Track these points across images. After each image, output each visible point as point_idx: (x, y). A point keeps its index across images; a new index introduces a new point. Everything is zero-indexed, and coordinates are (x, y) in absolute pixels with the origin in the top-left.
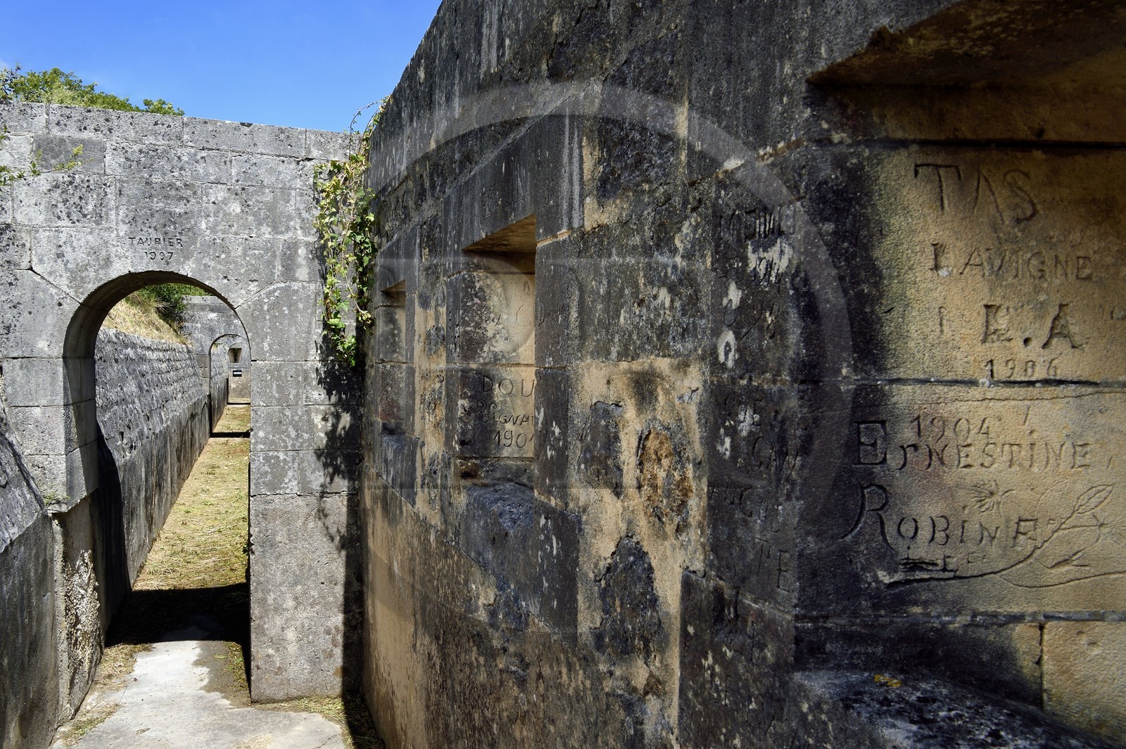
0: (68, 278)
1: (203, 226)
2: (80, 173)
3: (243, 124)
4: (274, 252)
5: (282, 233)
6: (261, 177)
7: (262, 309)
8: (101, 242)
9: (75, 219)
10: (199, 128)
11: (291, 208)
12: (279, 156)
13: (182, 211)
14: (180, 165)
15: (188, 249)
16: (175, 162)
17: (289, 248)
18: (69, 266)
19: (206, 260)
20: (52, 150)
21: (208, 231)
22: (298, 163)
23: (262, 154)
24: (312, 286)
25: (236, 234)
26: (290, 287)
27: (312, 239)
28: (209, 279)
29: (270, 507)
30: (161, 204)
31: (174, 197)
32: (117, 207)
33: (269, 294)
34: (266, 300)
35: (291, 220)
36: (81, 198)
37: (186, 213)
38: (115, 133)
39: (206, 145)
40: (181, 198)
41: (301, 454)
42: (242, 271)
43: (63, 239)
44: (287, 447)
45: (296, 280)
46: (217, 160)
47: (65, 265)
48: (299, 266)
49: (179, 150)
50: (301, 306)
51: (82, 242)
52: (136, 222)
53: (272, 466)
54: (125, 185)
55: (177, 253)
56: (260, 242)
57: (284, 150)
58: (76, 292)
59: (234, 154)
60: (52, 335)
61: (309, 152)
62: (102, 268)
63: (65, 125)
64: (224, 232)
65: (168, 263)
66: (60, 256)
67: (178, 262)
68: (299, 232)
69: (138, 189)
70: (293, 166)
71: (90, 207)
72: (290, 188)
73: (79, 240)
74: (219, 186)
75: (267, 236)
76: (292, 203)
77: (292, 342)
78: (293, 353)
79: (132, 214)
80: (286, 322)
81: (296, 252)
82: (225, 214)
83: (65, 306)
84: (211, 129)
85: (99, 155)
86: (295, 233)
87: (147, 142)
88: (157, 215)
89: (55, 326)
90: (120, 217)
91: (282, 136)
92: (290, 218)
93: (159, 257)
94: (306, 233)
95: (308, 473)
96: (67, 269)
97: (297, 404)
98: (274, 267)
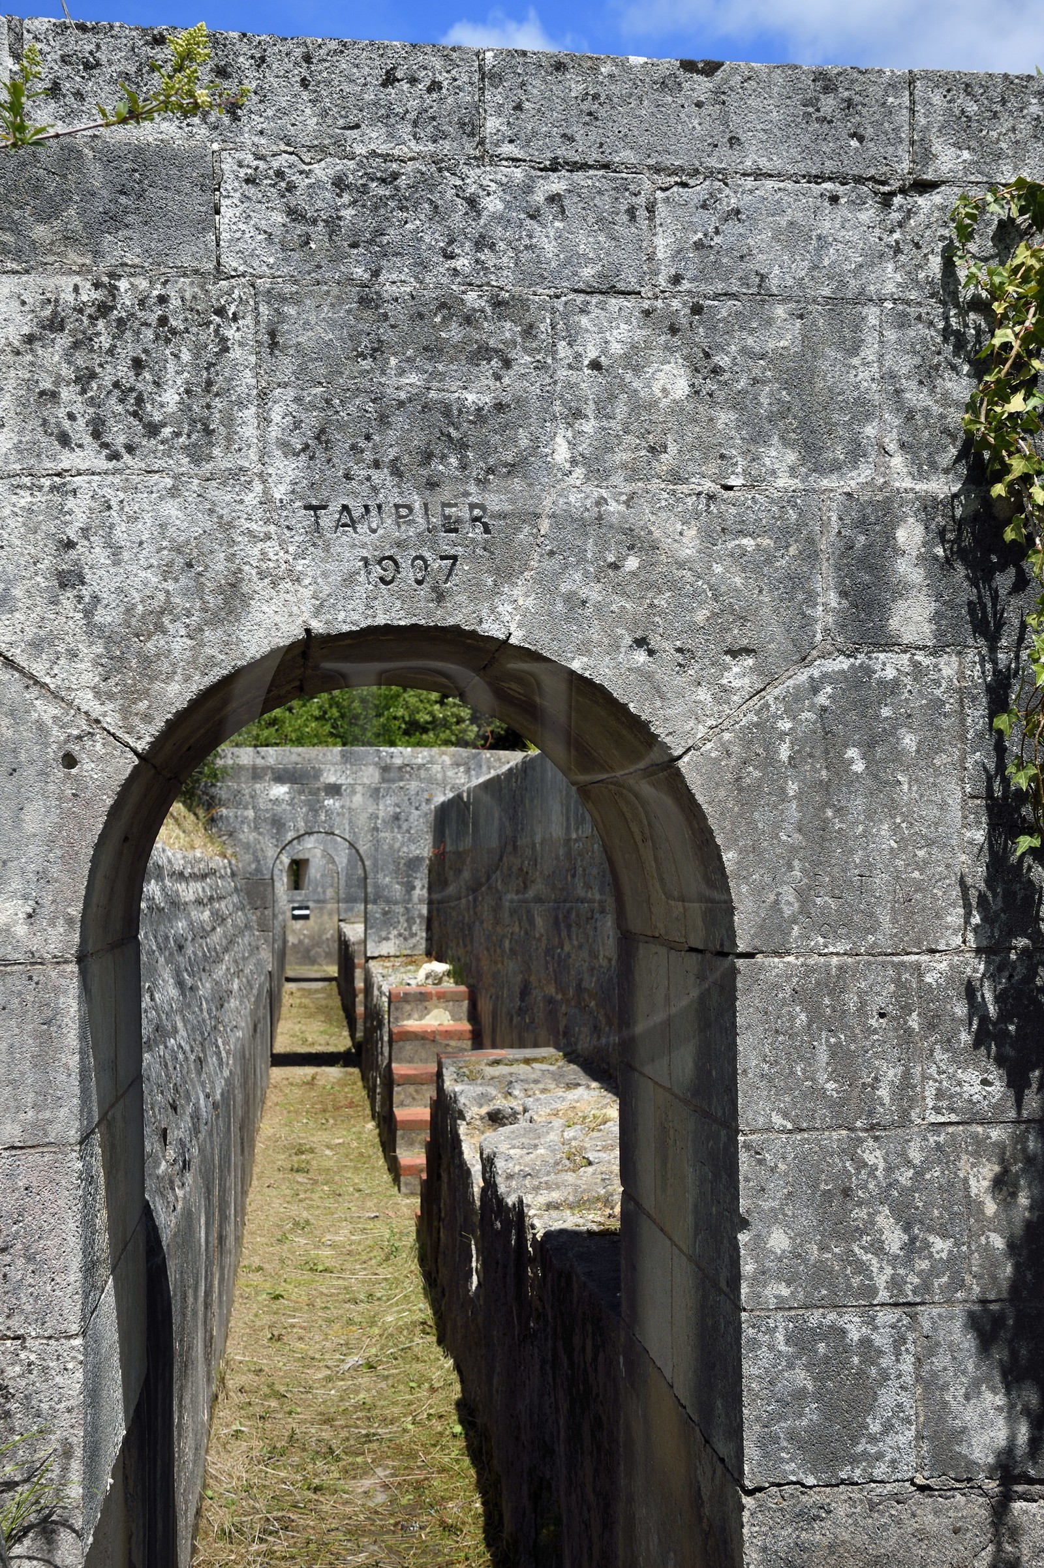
0: (96, 663)
1: (562, 453)
2: (136, 271)
3: (689, 66)
4: (811, 541)
5: (836, 467)
6: (760, 262)
7: (770, 760)
8: (209, 523)
9: (120, 440)
10: (536, 87)
11: (864, 375)
12: (818, 179)
13: (487, 399)
14: (474, 231)
15: (508, 542)
16: (457, 220)
17: (862, 524)
18: (102, 616)
19: (573, 581)
20: (37, 188)
21: (579, 472)
22: (886, 201)
23: (759, 175)
24: (948, 666)
25: (676, 477)
26: (868, 671)
27: (942, 486)
28: (584, 649)
29: (816, 1536)
30: (413, 378)
31: (459, 348)
32: (263, 395)
33: (793, 702)
34: (785, 725)
35: (868, 417)
36: (138, 365)
37: (500, 407)
38: (252, 121)
39: (565, 152)
40: (483, 353)
41: (927, 1316)
42: (701, 616)
43: (80, 519)
44: (873, 1291)
45: (889, 644)
46: (604, 203)
47: (88, 614)
48: (900, 591)
49: (473, 173)
50: (909, 741)
51: (145, 529)
52: (328, 445)
53: (822, 1370)
54: (290, 310)
55: (473, 558)
56: (761, 507)
57: (835, 155)
58: (125, 712)
59: (663, 180)
60: (42, 876)
61: (925, 156)
62: (215, 620)
63: (79, 95)
64: (633, 473)
65: (440, 596)
66: (70, 579)
67: (476, 591)
68: (898, 462)
69: (332, 324)
70: (869, 214)
71: (171, 397)
72: (862, 299)
73: (133, 519)
74: (614, 302)
75: (784, 481)
76: (869, 352)
77: (880, 880)
78: (885, 919)
79: (312, 420)
80: (858, 803)
81: (890, 537)
82: (639, 406)
83: (87, 766)
84: (577, 89)
85: (197, 203)
86: (882, 468)
87: (360, 150)
88: (399, 420)
89: (51, 842)
90: (274, 432)
91: (828, 104)
92: (863, 410)
93: (408, 574)
94: (923, 467)
95: (954, 1395)
96: (92, 629)
97: (904, 1121)
98: (811, 598)
